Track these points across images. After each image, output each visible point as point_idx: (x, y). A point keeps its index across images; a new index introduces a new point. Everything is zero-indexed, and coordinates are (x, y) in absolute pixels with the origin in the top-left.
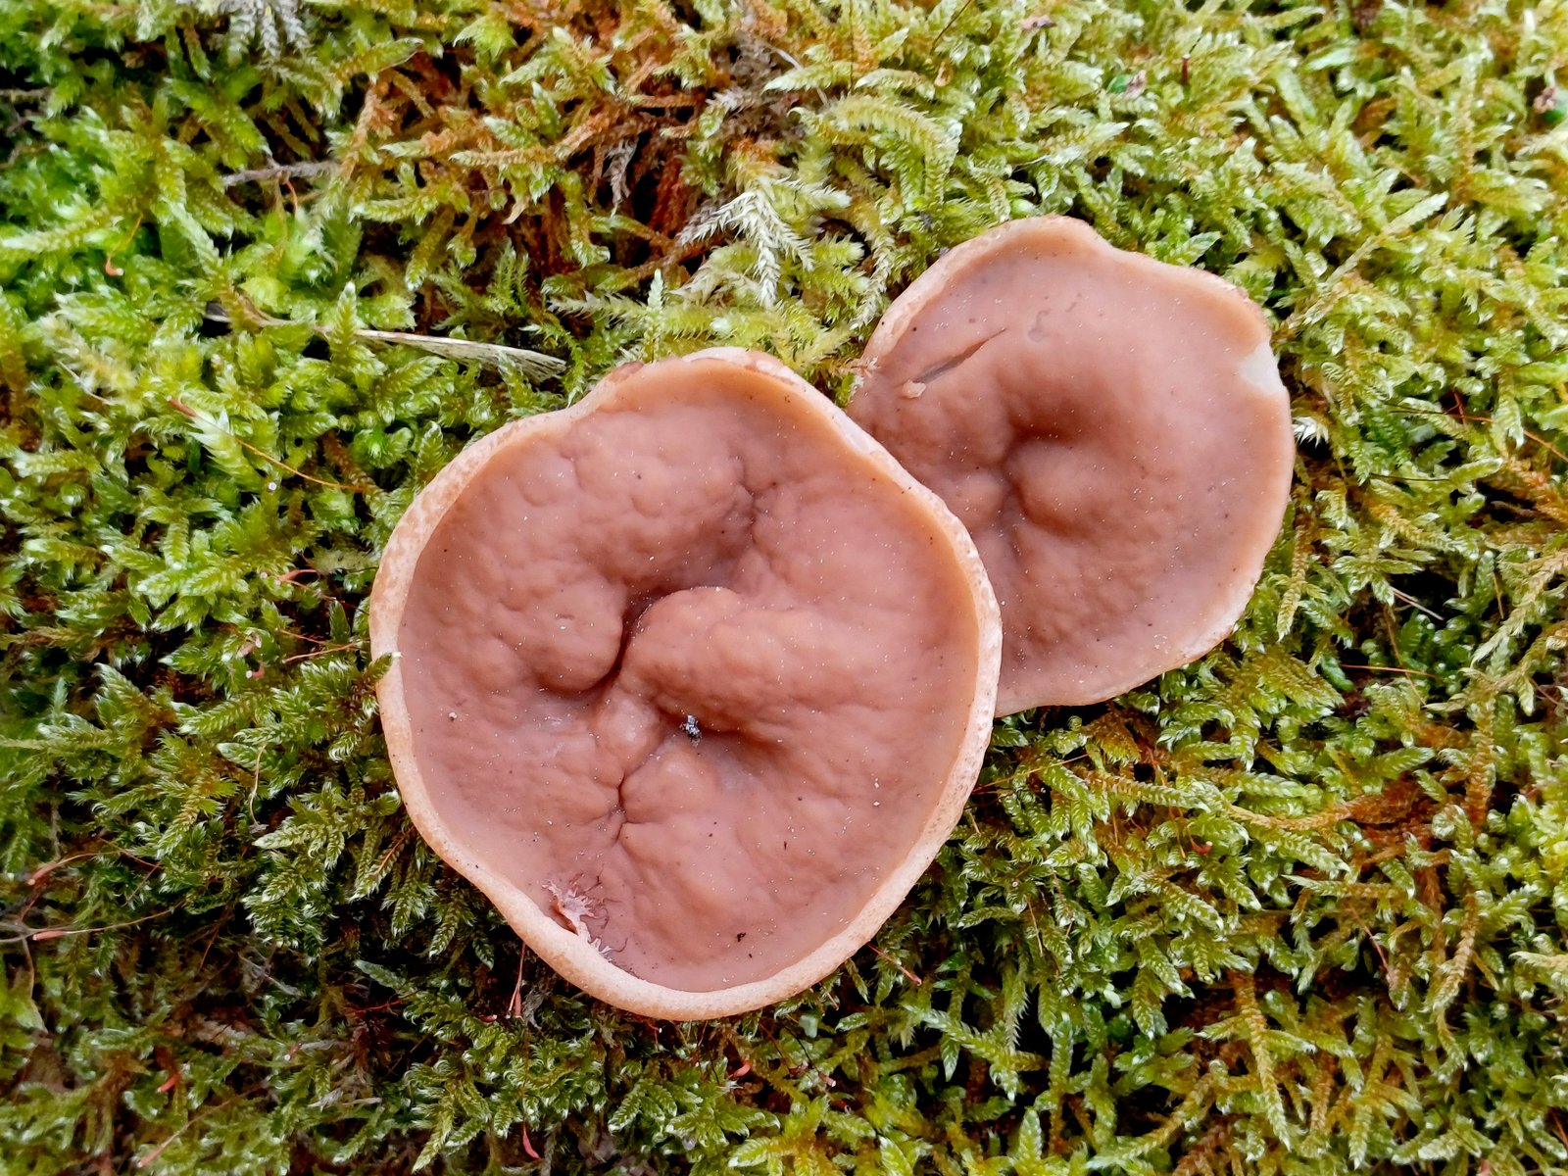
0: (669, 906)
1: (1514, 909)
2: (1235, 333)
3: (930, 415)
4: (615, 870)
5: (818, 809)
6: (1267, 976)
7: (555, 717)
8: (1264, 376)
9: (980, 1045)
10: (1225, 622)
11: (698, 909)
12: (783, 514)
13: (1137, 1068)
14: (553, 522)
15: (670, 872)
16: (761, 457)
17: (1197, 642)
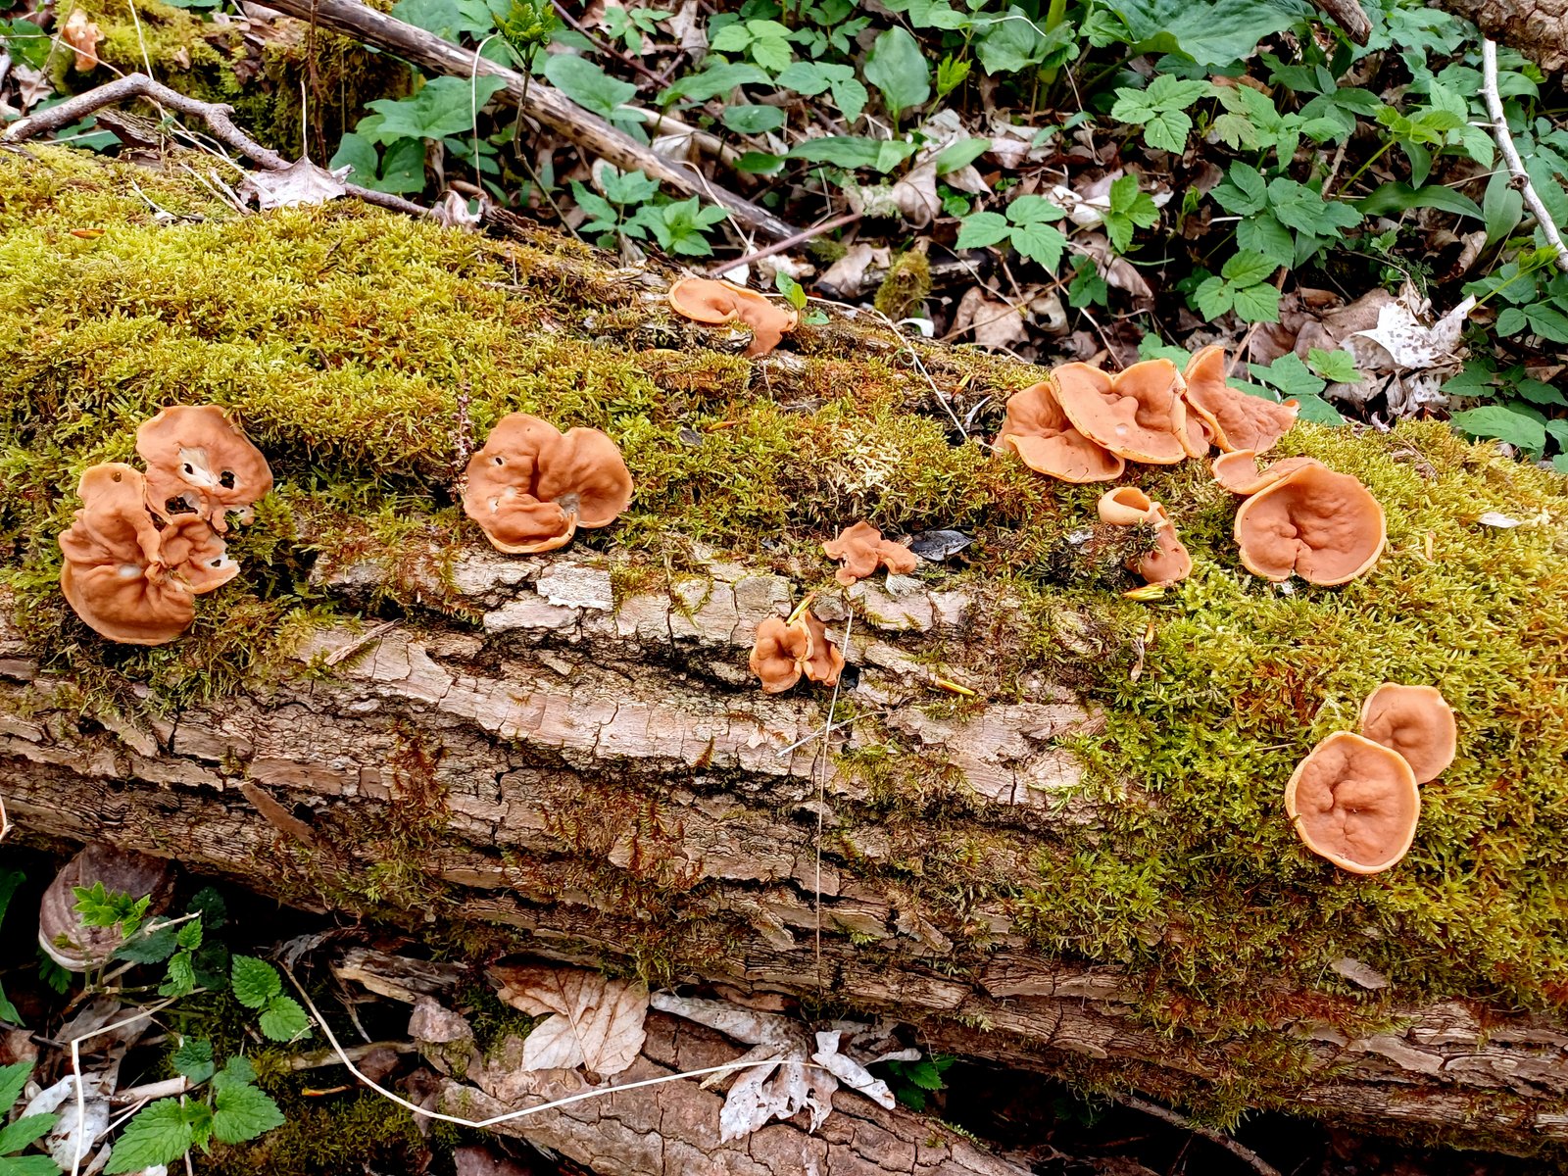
0: (1364, 850)
1: (1538, 798)
2: (1433, 696)
3: (1376, 732)
4: (1349, 846)
5: (1389, 820)
6: (1487, 828)
7: (1324, 817)
8: (1441, 702)
9: (1429, 862)
10: (1452, 755)
11: (1370, 848)
12: (1357, 762)
13: (1464, 856)
14: (1317, 778)
15: (1362, 842)
16: (1349, 752)
17: (1448, 763)
